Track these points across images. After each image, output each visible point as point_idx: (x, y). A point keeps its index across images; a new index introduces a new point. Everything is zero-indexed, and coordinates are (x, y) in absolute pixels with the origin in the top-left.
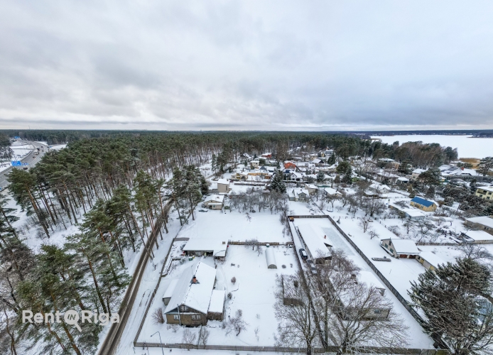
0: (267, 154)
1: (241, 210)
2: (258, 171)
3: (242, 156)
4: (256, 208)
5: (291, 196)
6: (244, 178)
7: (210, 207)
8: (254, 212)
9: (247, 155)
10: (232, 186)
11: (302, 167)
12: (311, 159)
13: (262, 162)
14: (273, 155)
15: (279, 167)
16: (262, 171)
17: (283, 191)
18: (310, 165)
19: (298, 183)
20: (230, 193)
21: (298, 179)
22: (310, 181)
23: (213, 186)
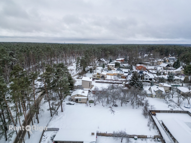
0: (120, 59)
1: (105, 104)
2: (115, 71)
3: (99, 60)
4: (118, 102)
5: (149, 92)
6: (103, 77)
7: (77, 101)
8: (116, 106)
9: (104, 60)
10: (94, 83)
11: (152, 69)
12: (158, 64)
13: (117, 65)
14: (125, 60)
15: (132, 69)
16: (118, 72)
17: (141, 88)
18: (159, 68)
19: (151, 82)
20: (93, 89)
21: (151, 79)
22: (162, 80)
23: (78, 83)
